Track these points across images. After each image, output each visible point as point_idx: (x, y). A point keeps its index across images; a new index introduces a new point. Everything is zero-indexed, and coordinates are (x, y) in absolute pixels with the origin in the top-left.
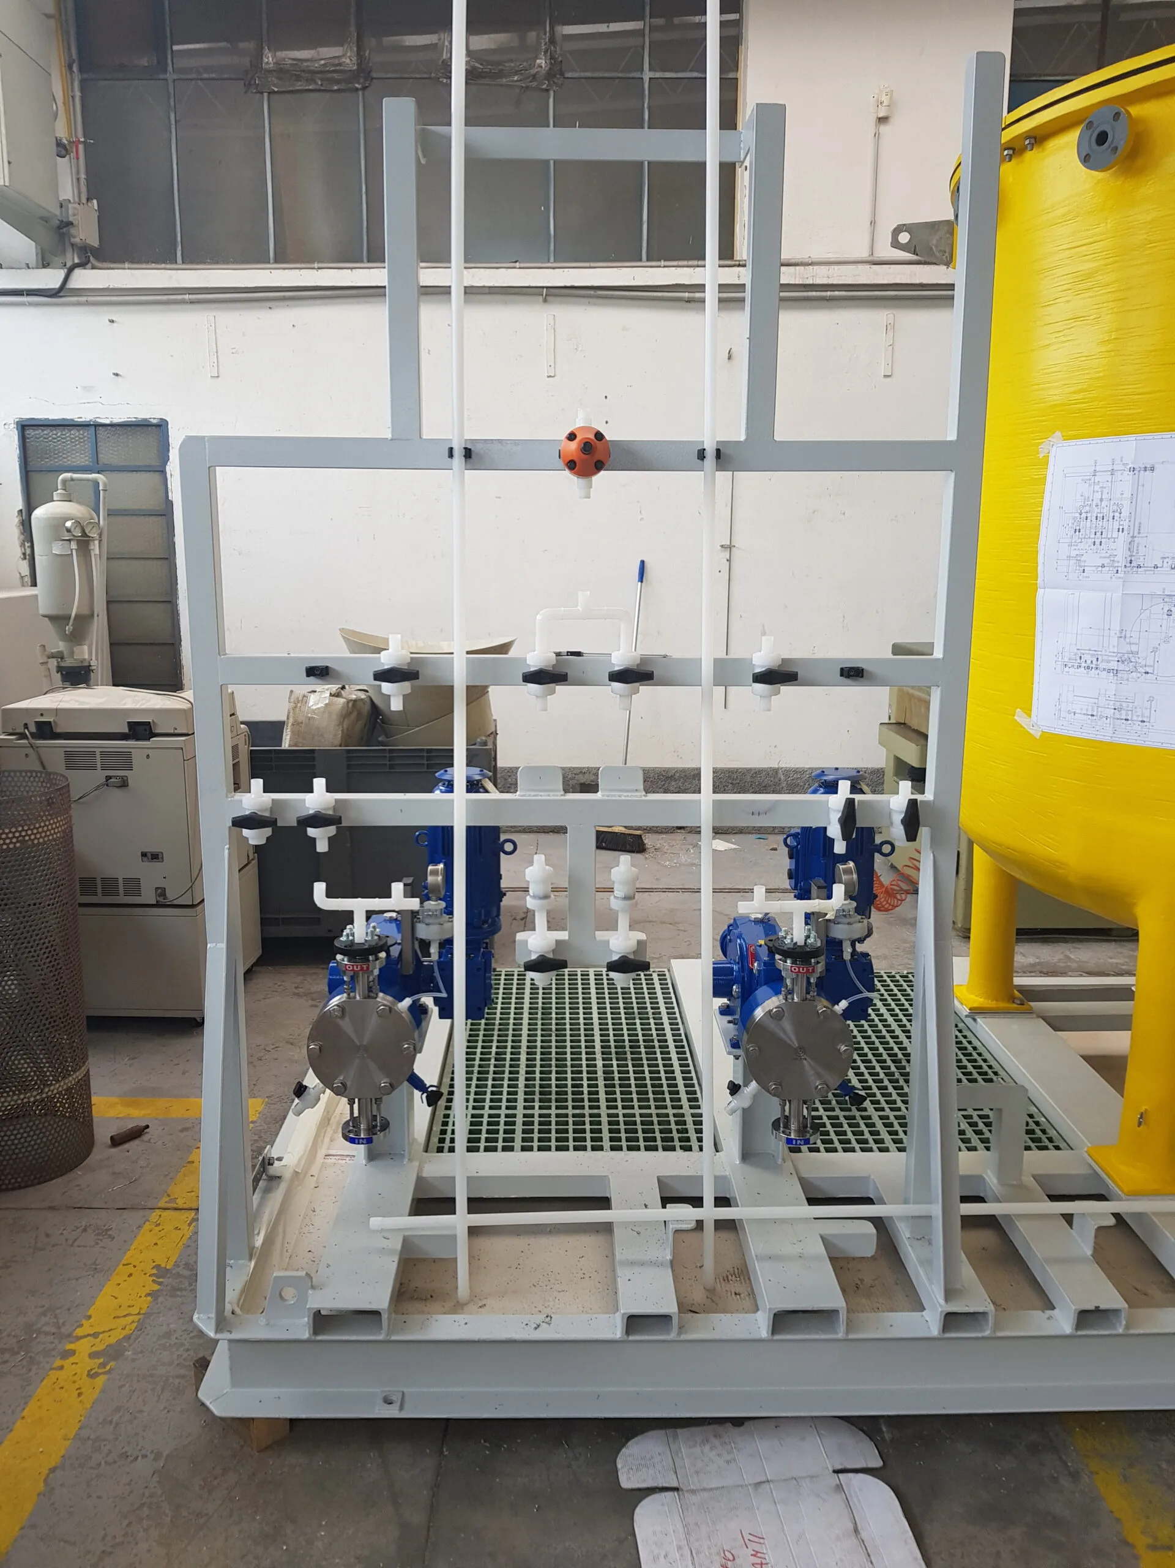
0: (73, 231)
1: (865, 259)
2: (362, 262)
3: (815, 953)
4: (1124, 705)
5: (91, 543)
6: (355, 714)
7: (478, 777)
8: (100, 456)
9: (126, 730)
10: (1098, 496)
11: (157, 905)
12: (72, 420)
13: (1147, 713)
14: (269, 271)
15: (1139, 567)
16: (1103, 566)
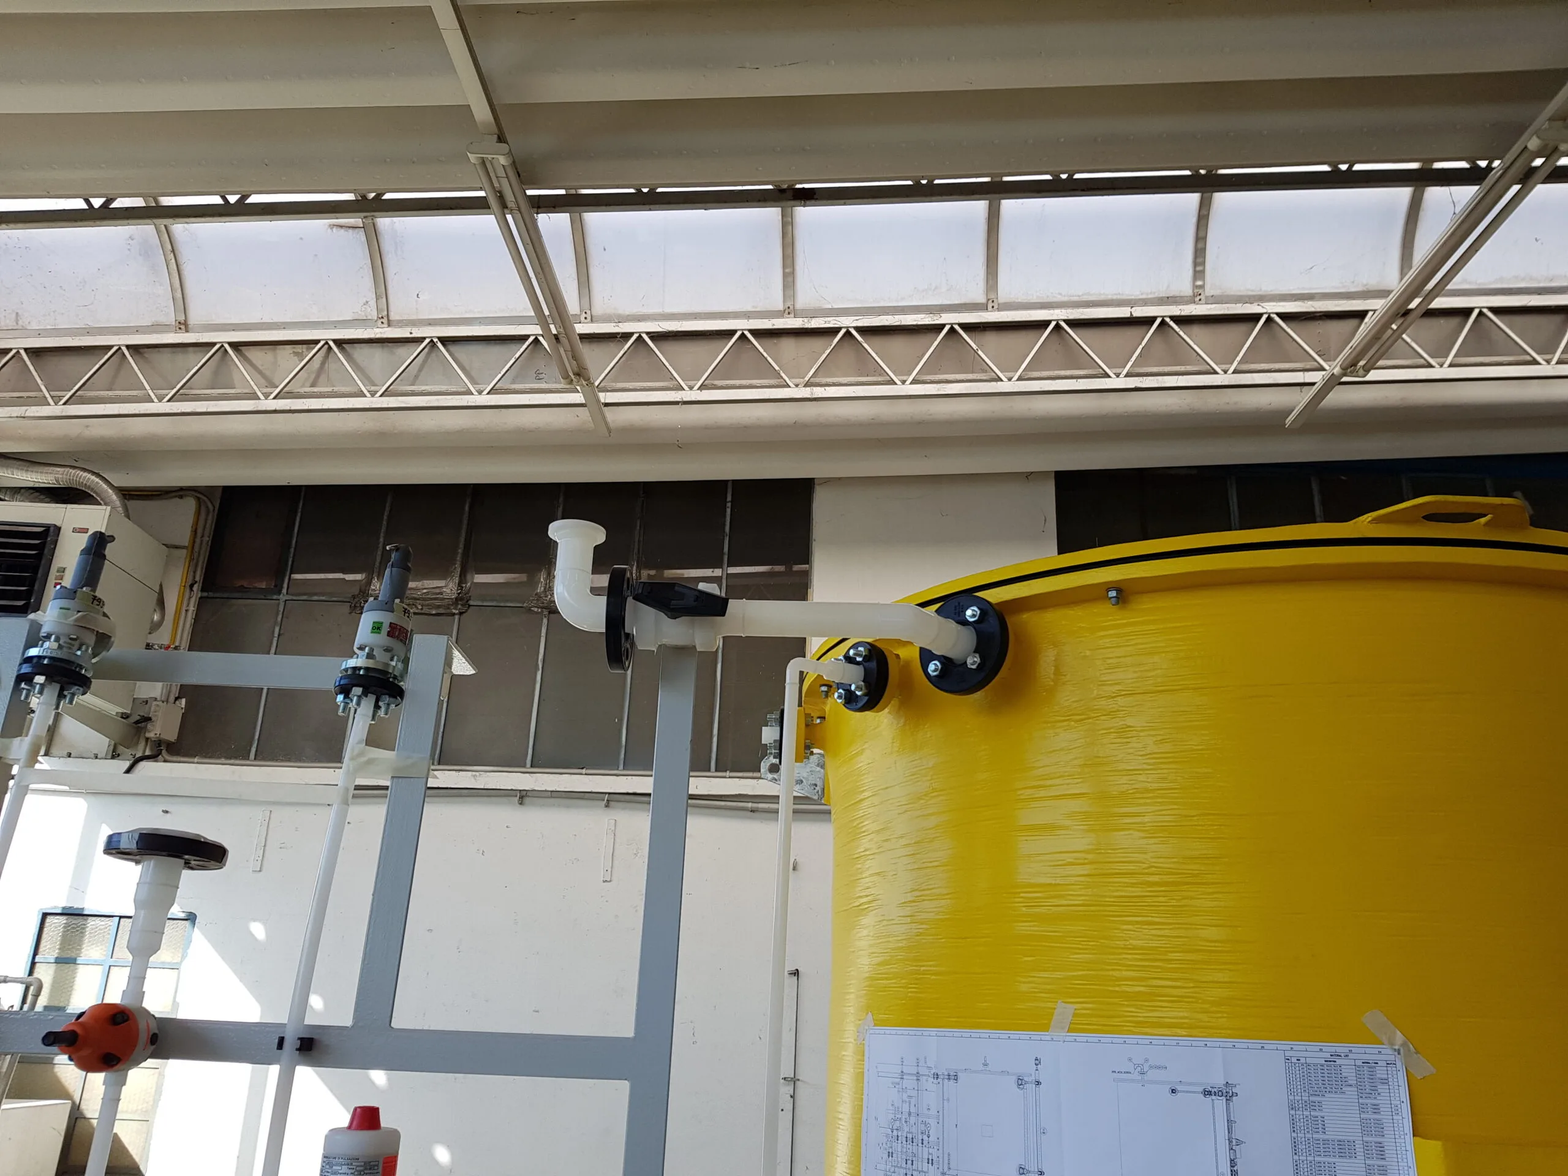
0: (149, 726)
8: (116, 949)
10: (906, 1108)
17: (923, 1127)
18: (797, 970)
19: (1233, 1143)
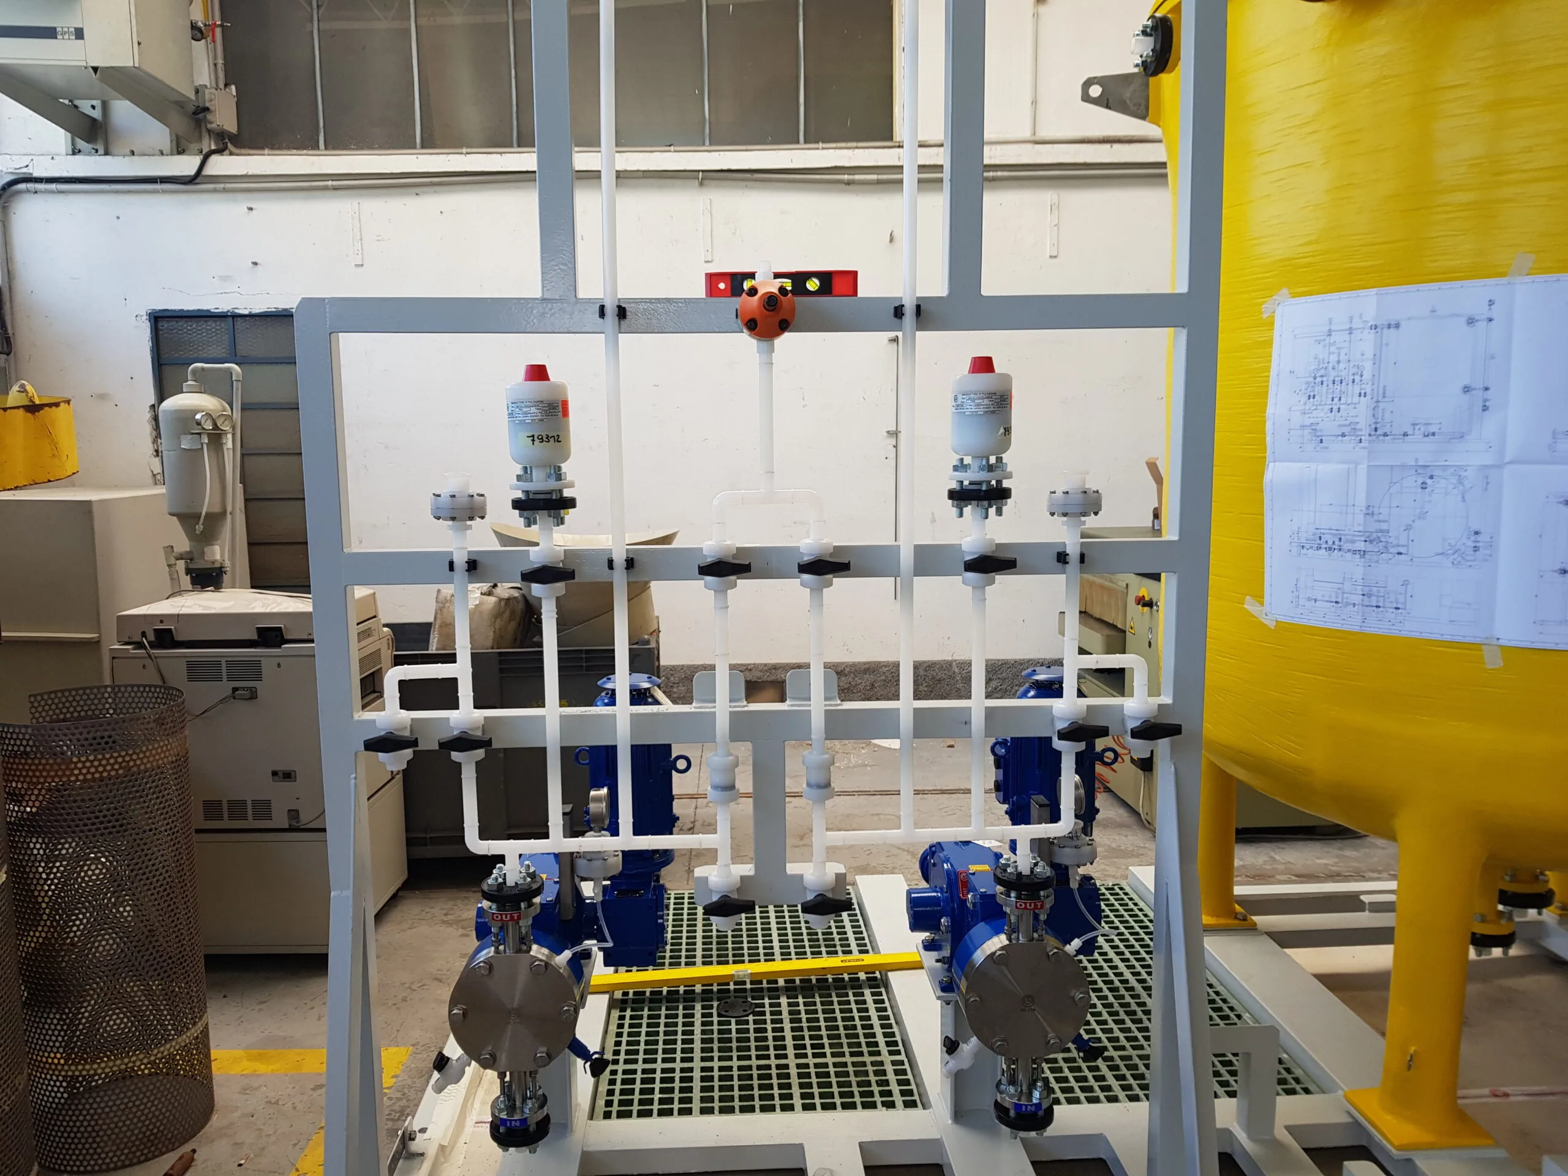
0: (209, 117)
1: (1028, 139)
2: (512, 146)
3: (1045, 883)
4: (1375, 589)
5: (223, 436)
6: (507, 614)
7: (646, 685)
8: (238, 347)
9: (255, 637)
10: (1333, 358)
11: (291, 829)
12: (208, 311)
13: (1401, 599)
14: (415, 156)
15: (1385, 435)
16: (1343, 435)
17: (1355, 370)
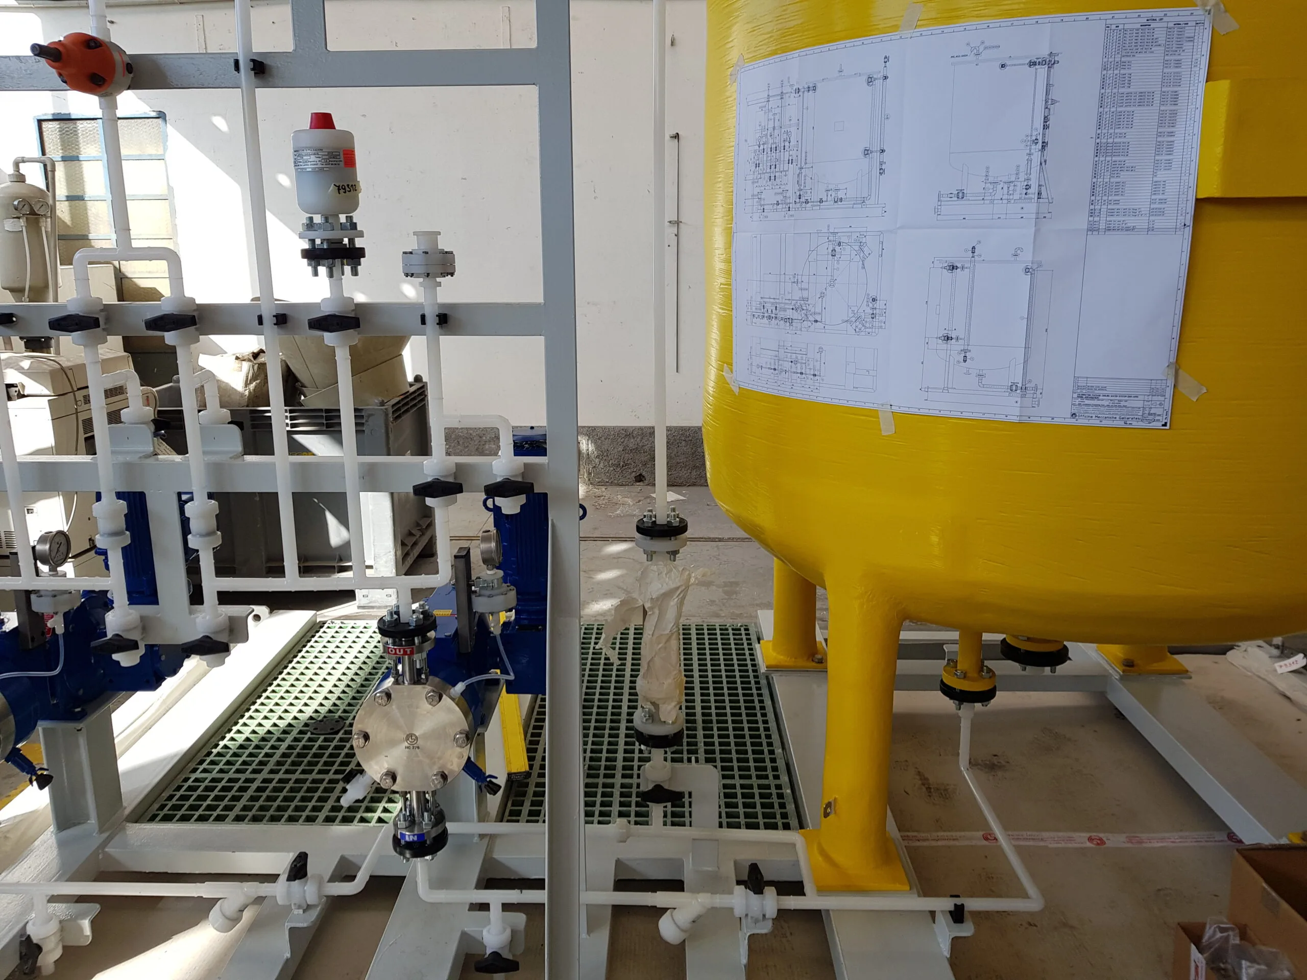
3: (416, 630)
5: (42, 221)
10: (771, 125)
13: (817, 364)
15: (807, 202)
16: (778, 204)
17: (785, 136)
18: (678, 134)
19: (1049, 103)
